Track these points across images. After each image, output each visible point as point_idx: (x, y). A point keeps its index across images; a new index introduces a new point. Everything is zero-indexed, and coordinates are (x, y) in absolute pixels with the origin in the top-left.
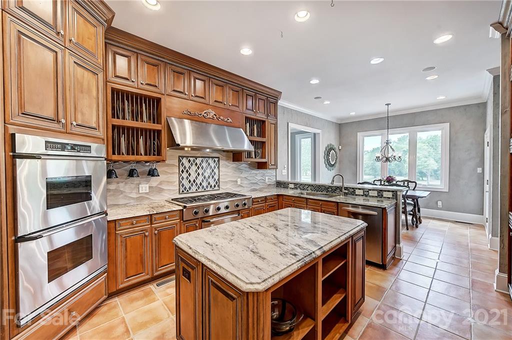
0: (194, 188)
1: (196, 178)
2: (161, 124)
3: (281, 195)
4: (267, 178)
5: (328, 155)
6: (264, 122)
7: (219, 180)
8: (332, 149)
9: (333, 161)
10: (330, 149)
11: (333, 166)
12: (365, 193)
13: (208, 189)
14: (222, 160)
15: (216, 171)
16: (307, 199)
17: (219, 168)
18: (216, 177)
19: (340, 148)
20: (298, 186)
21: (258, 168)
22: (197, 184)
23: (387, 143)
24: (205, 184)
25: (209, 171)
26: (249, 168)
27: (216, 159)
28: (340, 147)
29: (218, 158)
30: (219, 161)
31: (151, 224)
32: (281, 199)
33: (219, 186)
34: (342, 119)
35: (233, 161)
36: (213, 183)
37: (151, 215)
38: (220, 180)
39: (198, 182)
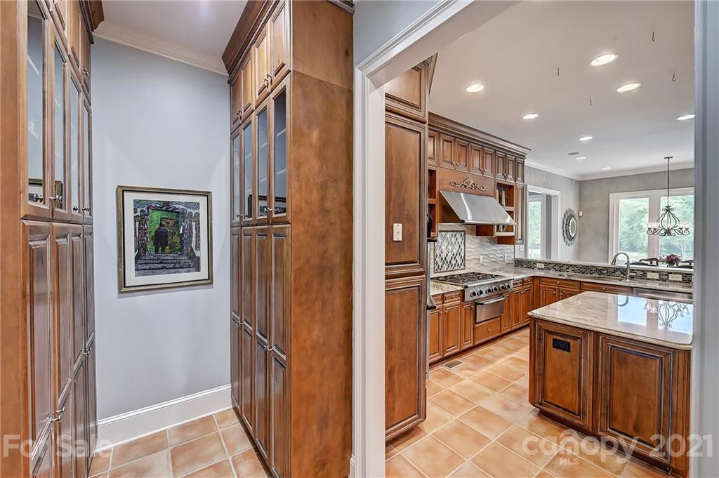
0: (445, 267)
1: (447, 255)
2: (435, 198)
3: (537, 277)
4: (506, 255)
5: (567, 225)
6: (511, 187)
7: (464, 257)
8: (571, 216)
9: (573, 232)
10: (568, 217)
11: (573, 238)
12: (662, 277)
13: (456, 268)
14: (468, 234)
15: (462, 247)
16: (580, 282)
17: (464, 244)
18: (462, 254)
19: (580, 215)
20: (551, 266)
21: (498, 243)
22: (447, 262)
23: (667, 210)
24: (453, 262)
25: (457, 247)
26: (490, 243)
27: (463, 233)
28: (581, 213)
29: (464, 231)
30: (465, 235)
31: (443, 303)
32: (537, 282)
33: (464, 265)
34: (583, 176)
35: (477, 235)
36: (460, 262)
37: (443, 294)
38: (466, 258)
39: (448, 259)
